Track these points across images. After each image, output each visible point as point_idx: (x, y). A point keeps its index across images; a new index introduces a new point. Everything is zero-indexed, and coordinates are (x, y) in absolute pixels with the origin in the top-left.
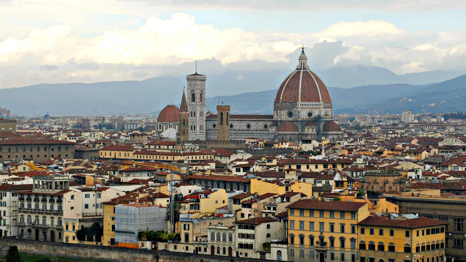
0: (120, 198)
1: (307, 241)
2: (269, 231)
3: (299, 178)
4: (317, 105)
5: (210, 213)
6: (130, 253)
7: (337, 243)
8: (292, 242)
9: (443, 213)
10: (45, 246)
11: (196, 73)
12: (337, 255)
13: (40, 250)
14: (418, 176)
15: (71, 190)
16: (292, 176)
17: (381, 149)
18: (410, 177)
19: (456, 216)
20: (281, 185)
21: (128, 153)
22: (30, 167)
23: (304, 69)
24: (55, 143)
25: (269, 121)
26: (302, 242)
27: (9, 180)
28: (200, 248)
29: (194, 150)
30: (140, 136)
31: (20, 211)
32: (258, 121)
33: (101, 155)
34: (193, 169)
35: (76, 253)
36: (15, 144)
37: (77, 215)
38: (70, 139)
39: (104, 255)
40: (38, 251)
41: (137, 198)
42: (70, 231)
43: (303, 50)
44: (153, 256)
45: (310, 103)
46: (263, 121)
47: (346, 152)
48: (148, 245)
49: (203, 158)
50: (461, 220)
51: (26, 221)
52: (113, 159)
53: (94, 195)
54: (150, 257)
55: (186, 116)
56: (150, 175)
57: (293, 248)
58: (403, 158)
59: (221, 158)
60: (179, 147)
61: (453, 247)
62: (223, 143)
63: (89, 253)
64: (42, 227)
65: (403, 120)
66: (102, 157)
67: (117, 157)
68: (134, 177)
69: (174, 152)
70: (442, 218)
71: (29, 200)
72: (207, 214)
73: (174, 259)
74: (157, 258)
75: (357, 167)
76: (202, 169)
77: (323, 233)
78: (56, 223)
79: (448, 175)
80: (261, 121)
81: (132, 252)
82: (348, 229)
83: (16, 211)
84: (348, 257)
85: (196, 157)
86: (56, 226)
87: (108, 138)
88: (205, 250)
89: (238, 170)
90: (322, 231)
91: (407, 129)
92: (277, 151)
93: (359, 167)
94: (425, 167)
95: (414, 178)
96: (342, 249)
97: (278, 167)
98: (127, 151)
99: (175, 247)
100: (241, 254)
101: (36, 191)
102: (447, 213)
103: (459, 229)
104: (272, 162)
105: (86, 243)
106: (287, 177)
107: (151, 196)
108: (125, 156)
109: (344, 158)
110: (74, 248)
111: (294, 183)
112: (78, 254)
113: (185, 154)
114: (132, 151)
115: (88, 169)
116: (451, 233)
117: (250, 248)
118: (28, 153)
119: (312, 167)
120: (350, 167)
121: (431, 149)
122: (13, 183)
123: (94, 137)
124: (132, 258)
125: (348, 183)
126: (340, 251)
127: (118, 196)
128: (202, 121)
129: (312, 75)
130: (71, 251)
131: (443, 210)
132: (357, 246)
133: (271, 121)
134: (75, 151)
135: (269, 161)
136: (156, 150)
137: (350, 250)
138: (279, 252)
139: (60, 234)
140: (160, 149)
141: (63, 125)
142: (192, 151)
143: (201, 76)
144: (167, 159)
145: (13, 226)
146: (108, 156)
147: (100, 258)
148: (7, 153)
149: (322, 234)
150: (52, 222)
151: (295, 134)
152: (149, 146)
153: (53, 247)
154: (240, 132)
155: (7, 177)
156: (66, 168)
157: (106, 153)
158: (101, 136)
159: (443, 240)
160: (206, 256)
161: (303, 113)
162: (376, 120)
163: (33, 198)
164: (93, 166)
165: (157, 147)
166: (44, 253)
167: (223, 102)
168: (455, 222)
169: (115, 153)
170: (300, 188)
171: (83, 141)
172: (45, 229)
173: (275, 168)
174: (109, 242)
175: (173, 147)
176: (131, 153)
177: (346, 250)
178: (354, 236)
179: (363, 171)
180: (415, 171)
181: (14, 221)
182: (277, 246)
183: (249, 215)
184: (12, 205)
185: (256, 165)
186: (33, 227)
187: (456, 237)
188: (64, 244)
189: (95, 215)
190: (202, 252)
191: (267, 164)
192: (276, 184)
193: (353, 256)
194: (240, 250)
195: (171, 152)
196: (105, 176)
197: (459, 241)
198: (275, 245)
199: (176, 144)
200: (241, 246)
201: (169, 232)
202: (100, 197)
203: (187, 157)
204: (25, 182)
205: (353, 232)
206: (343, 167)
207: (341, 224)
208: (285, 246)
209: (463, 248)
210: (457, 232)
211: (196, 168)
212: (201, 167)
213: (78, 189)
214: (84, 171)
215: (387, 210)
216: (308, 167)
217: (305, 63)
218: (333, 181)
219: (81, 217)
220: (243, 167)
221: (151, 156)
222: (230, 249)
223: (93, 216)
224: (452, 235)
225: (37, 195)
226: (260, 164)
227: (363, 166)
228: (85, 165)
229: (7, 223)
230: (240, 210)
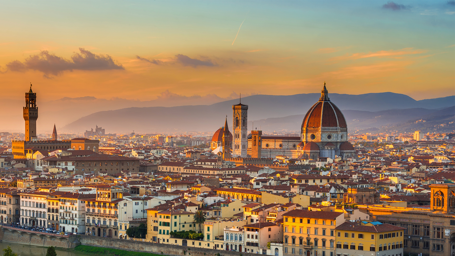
0: (161, 205)
1: (297, 241)
2: (270, 233)
3: (303, 191)
4: (335, 129)
5: (228, 218)
6: (166, 248)
7: (320, 243)
8: (286, 241)
9: (405, 221)
10: (104, 241)
11: (240, 103)
12: (320, 252)
13: (100, 244)
14: (398, 190)
15: (124, 200)
16: (295, 190)
17: (380, 165)
18: (392, 190)
19: (415, 223)
20: (286, 197)
21: (180, 168)
22: (100, 180)
23: (325, 100)
24: (125, 160)
25: (297, 141)
26: (294, 242)
27: (80, 190)
28: (218, 245)
29: (231, 165)
30: (195, 153)
31: (87, 214)
32: (289, 141)
33: (160, 169)
34: (223, 182)
35: (127, 247)
36: (94, 160)
37: (129, 218)
38: (139, 155)
39: (147, 249)
40: (99, 244)
41: (173, 206)
42: (123, 230)
43: (325, 86)
44: (183, 250)
45: (329, 128)
46: (293, 141)
47: (352, 168)
48: (180, 242)
49: (237, 173)
50: (418, 226)
51: (91, 222)
52: (168, 172)
53: (142, 203)
54: (180, 251)
55: (227, 139)
56: (189, 187)
57: (287, 247)
58: (396, 173)
59: (251, 173)
60: (220, 164)
61: (411, 247)
62: (256, 161)
63: (136, 247)
64: (103, 226)
65: (415, 139)
66: (160, 170)
67: (171, 171)
68: (177, 188)
69: (216, 167)
70: (404, 224)
71: (94, 205)
72: (226, 219)
73: (198, 253)
74: (185, 252)
75: (353, 181)
76: (231, 182)
77: (310, 235)
78: (113, 224)
79: (423, 189)
80: (291, 141)
81: (168, 247)
82: (328, 232)
83: (84, 214)
84: (328, 254)
85: (232, 171)
86: (113, 226)
87: (171, 155)
88: (222, 246)
89: (258, 184)
90: (309, 234)
91: (414, 147)
92: (298, 167)
93: (354, 181)
94: (411, 181)
95: (394, 191)
96: (324, 248)
97: (289, 181)
98: (179, 166)
99: (200, 244)
100: (248, 250)
101: (99, 199)
102: (407, 221)
103: (416, 233)
104: (285, 178)
105: (134, 239)
106: (293, 190)
107: (184, 204)
108: (177, 170)
109: (343, 174)
110: (125, 243)
111: (296, 196)
112: (128, 248)
113: (223, 169)
114: (183, 166)
115: (145, 181)
116: (410, 236)
117: (255, 246)
118: (104, 168)
119: (318, 182)
120: (346, 181)
121: (420, 166)
122: (82, 193)
123: (160, 153)
124: (168, 251)
125: (341, 195)
126: (322, 249)
127: (160, 204)
128: (245, 141)
129: (331, 106)
130: (123, 245)
131: (404, 218)
132: (335, 246)
133: (299, 141)
134: (140, 166)
135: (283, 176)
136: (202, 166)
137: (329, 248)
138: (277, 249)
139: (116, 232)
140: (205, 164)
141: (144, 141)
142: (230, 167)
143: (244, 106)
144: (209, 173)
145: (82, 225)
146: (164, 170)
147: (144, 251)
148: (87, 167)
149: (308, 236)
150: (110, 223)
151: (317, 152)
152: (197, 163)
153: (110, 242)
154: (274, 150)
155: (79, 188)
156: (128, 180)
157: (163, 167)
158: (165, 153)
159: (402, 242)
160: (222, 251)
161: (324, 135)
162: (393, 138)
163: (97, 204)
164: (149, 178)
165: (203, 163)
166: (103, 246)
167: (256, 128)
168: (413, 228)
169: (170, 168)
170: (300, 199)
171: (149, 157)
172: (105, 228)
173: (287, 183)
174: (151, 239)
175: (215, 164)
176: (182, 168)
177: (327, 248)
178: (333, 238)
179: (356, 185)
180: (396, 185)
181: (83, 222)
182: (275, 245)
183: (257, 220)
184: (81, 210)
185: (272, 180)
186: (96, 227)
187: (414, 239)
188: (118, 240)
189: (142, 218)
190: (220, 248)
191: (281, 179)
192: (281, 196)
193: (332, 253)
194: (248, 247)
195: (214, 167)
196: (157, 187)
197: (416, 242)
198: (274, 244)
199: (218, 161)
200: (249, 244)
201: (197, 232)
202: (146, 205)
203: (224, 171)
204: (91, 192)
205: (332, 235)
206: (342, 181)
207: (323, 229)
208: (281, 245)
209: (419, 248)
210: (414, 235)
211: (226, 182)
212: (230, 180)
213: (129, 198)
214: (141, 183)
215: (360, 218)
216: (314, 182)
217: (326, 96)
218: (329, 193)
219: (131, 220)
220: (262, 181)
221: (197, 170)
222: (240, 246)
223: (141, 219)
224: (410, 238)
225: (99, 202)
226: (275, 179)
227: (357, 180)
228: (143, 178)
229: (77, 223)
230: (250, 216)
